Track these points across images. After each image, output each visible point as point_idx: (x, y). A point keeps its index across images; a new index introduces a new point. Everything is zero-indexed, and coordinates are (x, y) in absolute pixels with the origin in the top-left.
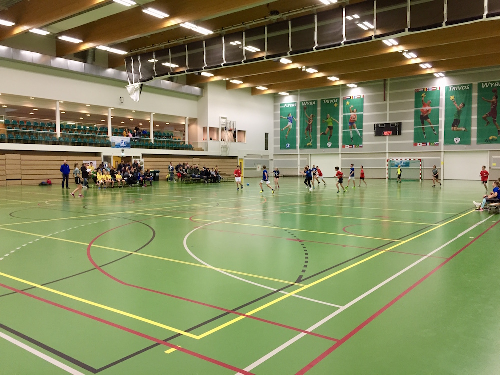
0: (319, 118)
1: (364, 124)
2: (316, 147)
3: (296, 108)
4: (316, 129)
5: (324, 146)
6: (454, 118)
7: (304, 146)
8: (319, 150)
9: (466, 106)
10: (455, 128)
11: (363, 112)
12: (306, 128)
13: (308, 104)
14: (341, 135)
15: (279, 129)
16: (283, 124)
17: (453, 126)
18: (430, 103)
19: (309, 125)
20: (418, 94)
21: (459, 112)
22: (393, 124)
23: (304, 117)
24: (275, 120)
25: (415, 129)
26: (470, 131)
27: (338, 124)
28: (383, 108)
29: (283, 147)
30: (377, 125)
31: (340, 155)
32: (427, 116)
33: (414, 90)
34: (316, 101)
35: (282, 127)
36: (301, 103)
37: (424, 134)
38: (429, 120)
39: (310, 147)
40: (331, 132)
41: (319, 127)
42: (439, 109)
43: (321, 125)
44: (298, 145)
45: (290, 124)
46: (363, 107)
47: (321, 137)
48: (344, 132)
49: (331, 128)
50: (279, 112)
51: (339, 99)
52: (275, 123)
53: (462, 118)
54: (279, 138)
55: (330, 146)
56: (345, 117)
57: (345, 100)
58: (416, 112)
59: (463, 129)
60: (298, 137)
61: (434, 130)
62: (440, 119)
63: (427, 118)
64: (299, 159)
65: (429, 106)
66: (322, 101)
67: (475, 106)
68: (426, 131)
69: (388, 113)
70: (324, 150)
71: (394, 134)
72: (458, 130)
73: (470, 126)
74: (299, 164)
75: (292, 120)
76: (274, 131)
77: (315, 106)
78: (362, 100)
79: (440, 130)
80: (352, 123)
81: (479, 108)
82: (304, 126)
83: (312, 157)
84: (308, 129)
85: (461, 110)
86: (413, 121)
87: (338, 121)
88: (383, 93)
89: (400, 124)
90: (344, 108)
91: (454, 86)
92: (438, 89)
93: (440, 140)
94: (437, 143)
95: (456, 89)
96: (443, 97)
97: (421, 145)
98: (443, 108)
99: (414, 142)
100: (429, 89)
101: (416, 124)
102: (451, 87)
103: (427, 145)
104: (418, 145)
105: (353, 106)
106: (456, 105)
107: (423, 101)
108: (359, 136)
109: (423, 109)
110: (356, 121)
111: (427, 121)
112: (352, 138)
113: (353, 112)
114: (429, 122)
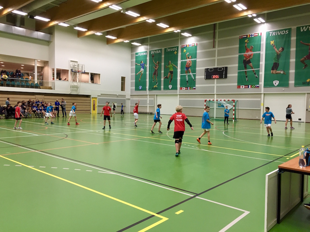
0: (163, 64)
1: (197, 69)
2: (160, 89)
3: (146, 56)
4: (161, 73)
5: (166, 88)
6: (274, 62)
7: (152, 88)
8: (162, 92)
9: (285, 50)
10: (274, 71)
11: (196, 58)
12: (153, 72)
13: (155, 52)
14: (179, 78)
15: (134, 74)
16: (137, 70)
17: (273, 69)
18: (252, 48)
19: (156, 70)
20: (242, 40)
21: (278, 56)
22: (220, 69)
23: (152, 64)
24: (131, 66)
25: (239, 73)
26: (288, 73)
27: (177, 69)
28: (212, 54)
29: (137, 89)
30: (207, 69)
31: (178, 96)
32: (249, 60)
33: (238, 36)
34: (161, 50)
35: (136, 72)
36: (150, 52)
37: (247, 77)
38: (251, 64)
39: (156, 89)
40: (172, 76)
41: (163, 72)
42: (260, 54)
43: (164, 70)
44: (147, 87)
45: (142, 70)
46: (196, 53)
47: (164, 80)
48: (181, 76)
49: (171, 72)
50: (135, 60)
51: (178, 47)
52: (132, 69)
53: (281, 62)
54: (134, 81)
55: (170, 88)
56: (182, 63)
57: (183, 48)
58: (240, 57)
59: (282, 72)
60: (148, 80)
61: (255, 74)
62: (261, 63)
63: (249, 62)
64: (148, 99)
65: (251, 51)
66: (165, 49)
67: (293, 49)
68: (248, 74)
69: (216, 58)
70: (166, 91)
71: (221, 77)
72: (277, 73)
73: (288, 69)
74: (148, 103)
75: (143, 66)
76: (131, 75)
77: (160, 54)
78: (195, 47)
79: (260, 73)
80: (187, 68)
81: (296, 51)
82: (152, 71)
83: (158, 97)
84: (155, 74)
85: (280, 54)
86: (237, 65)
87: (177, 66)
88: (212, 41)
89: (226, 68)
90: (182, 55)
91: (273, 31)
92: (260, 35)
93: (260, 83)
94: (258, 85)
95: (276, 34)
96: (264, 42)
97: (244, 88)
98: (263, 53)
99: (238, 84)
100: (251, 35)
101: (239, 68)
102: (271, 33)
103: (249, 87)
104: (241, 88)
105: (188, 53)
106: (275, 49)
107: (246, 46)
108: (192, 78)
109: (246, 53)
110: (190, 66)
111: (250, 65)
112: (187, 81)
113: (189, 58)
114: (251, 66)
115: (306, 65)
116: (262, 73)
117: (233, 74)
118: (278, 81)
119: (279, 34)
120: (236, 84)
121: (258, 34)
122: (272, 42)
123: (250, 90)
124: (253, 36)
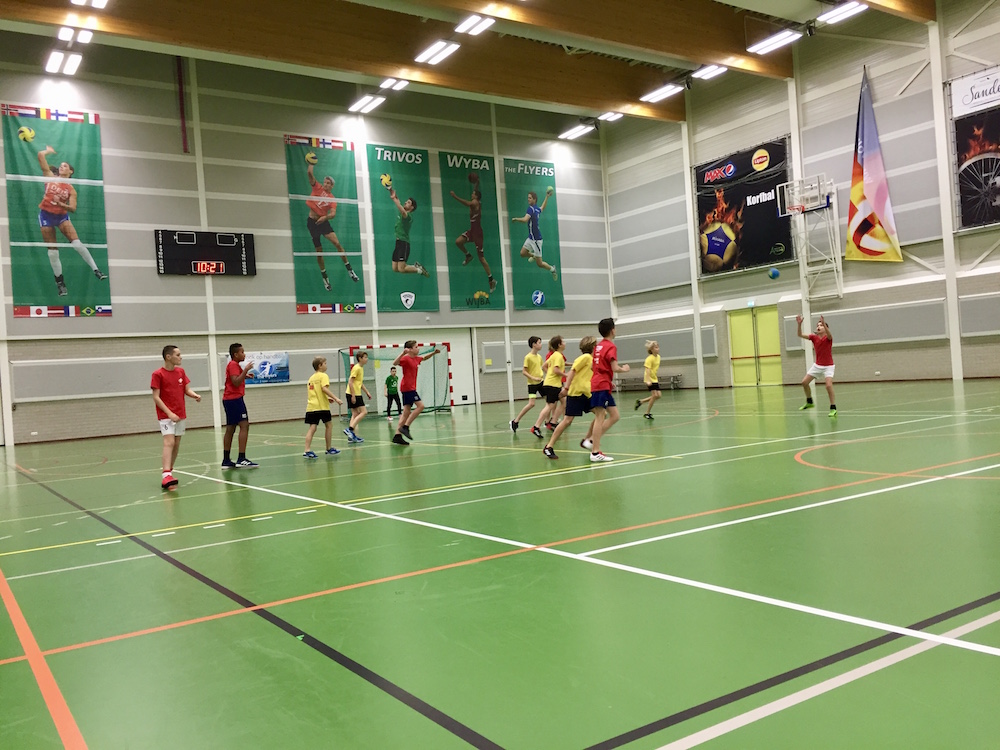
1: (110, 225)
6: (395, 237)
10: (400, 264)
17: (395, 259)
18: (332, 184)
21: (406, 222)
22: (227, 238)
25: (297, 260)
30: (168, 234)
32: (326, 222)
33: (280, 135)
37: (325, 276)
38: (333, 235)
53: (414, 239)
58: (295, 206)
59: (419, 270)
61: (350, 268)
62: (362, 236)
63: (326, 228)
65: (328, 192)
67: (438, 210)
69: (202, 196)
71: (233, 270)
72: (407, 272)
73: (433, 263)
79: (364, 268)
80: (54, 216)
81: (446, 215)
85: (408, 217)
86: (288, 233)
91: (386, 148)
92: (349, 148)
93: (367, 298)
94: (361, 305)
95: (392, 157)
96: (363, 174)
97: (318, 311)
98: (365, 205)
99: (297, 300)
100: (324, 143)
101: (297, 245)
102: (380, 150)
103: (334, 309)
104: (310, 311)
105: (49, 149)
106: (395, 200)
107: (310, 174)
108: (88, 267)
109: (314, 198)
110: (71, 210)
111: (329, 239)
112: (60, 279)
113: (56, 171)
114: (335, 243)
115: (469, 256)
116: (370, 267)
117: (278, 261)
118: (413, 295)
119: (401, 160)
120: (293, 299)
121: (344, 143)
122: (386, 180)
123: (340, 321)
124: (330, 147)
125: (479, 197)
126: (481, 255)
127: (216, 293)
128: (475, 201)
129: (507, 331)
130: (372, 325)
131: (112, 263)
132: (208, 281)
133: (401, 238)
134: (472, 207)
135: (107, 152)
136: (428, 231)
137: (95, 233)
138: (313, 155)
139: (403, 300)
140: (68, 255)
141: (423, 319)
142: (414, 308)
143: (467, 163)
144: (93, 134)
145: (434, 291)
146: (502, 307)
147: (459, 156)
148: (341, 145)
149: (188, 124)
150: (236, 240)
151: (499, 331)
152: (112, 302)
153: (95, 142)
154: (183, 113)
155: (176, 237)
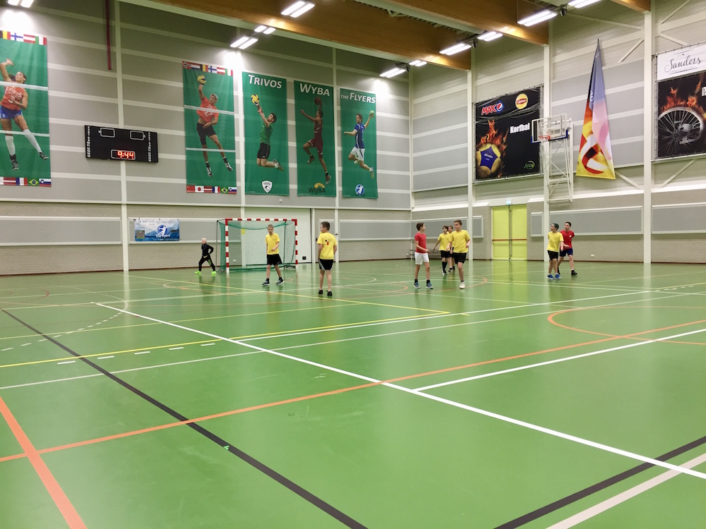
1: (52, 120)
6: (260, 140)
10: (263, 161)
17: (260, 156)
18: (216, 99)
21: (268, 130)
22: (138, 134)
25: (188, 153)
30: (94, 129)
32: (211, 127)
33: (179, 61)
37: (208, 166)
38: (215, 136)
42: (232, 117)
58: (188, 115)
59: (276, 165)
61: (226, 161)
62: (236, 138)
63: (210, 131)
65: (213, 105)
67: (291, 123)
69: (121, 102)
71: (141, 159)
72: (267, 166)
73: (286, 160)
78: (39, 50)
79: (237, 162)
80: (10, 111)
85: (270, 127)
86: (182, 133)
91: (256, 76)
92: (229, 74)
93: (238, 184)
94: (233, 188)
95: (260, 82)
96: (239, 93)
97: (202, 191)
98: (239, 116)
99: (187, 182)
100: (211, 69)
101: (189, 142)
102: (252, 76)
103: (214, 190)
104: (197, 191)
105: (9, 62)
106: (261, 114)
107: (200, 91)
108: (35, 150)
109: (203, 109)
110: (22, 107)
111: (212, 139)
112: (13, 157)
113: (13, 78)
114: (216, 143)
115: (312, 158)
116: (241, 162)
117: (174, 153)
118: (271, 183)
119: (266, 85)
120: (184, 181)
121: (226, 70)
122: (255, 98)
123: (217, 198)
124: (215, 72)
125: (321, 114)
126: (321, 157)
127: (127, 174)
128: (318, 118)
129: (336, 212)
130: (240, 203)
131: (53, 148)
132: (123, 165)
133: (264, 141)
134: (316, 122)
135: (53, 66)
136: (284, 138)
137: (40, 125)
138: (204, 77)
139: (264, 186)
140: (20, 140)
141: (276, 201)
142: (271, 192)
143: (314, 90)
144: (42, 52)
145: (286, 181)
146: (333, 194)
147: (308, 84)
148: (224, 71)
149: (113, 49)
150: (144, 136)
151: (331, 212)
152: (52, 176)
153: (43, 58)
154: (109, 41)
155: (100, 132)
